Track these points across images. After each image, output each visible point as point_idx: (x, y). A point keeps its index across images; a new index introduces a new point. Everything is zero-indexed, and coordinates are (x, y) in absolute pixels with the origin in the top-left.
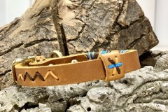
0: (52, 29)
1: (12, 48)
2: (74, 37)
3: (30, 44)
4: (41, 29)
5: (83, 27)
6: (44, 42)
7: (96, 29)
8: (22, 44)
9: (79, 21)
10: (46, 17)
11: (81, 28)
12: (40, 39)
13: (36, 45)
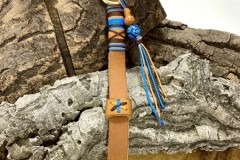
0: (46, 19)
1: (6, 42)
2: (71, 26)
3: (24, 37)
4: (34, 19)
5: (81, 13)
6: (38, 36)
7: (96, 14)
8: (15, 37)
9: (76, 6)
10: (37, 4)
11: (78, 15)
12: (33, 31)
13: (30, 39)
